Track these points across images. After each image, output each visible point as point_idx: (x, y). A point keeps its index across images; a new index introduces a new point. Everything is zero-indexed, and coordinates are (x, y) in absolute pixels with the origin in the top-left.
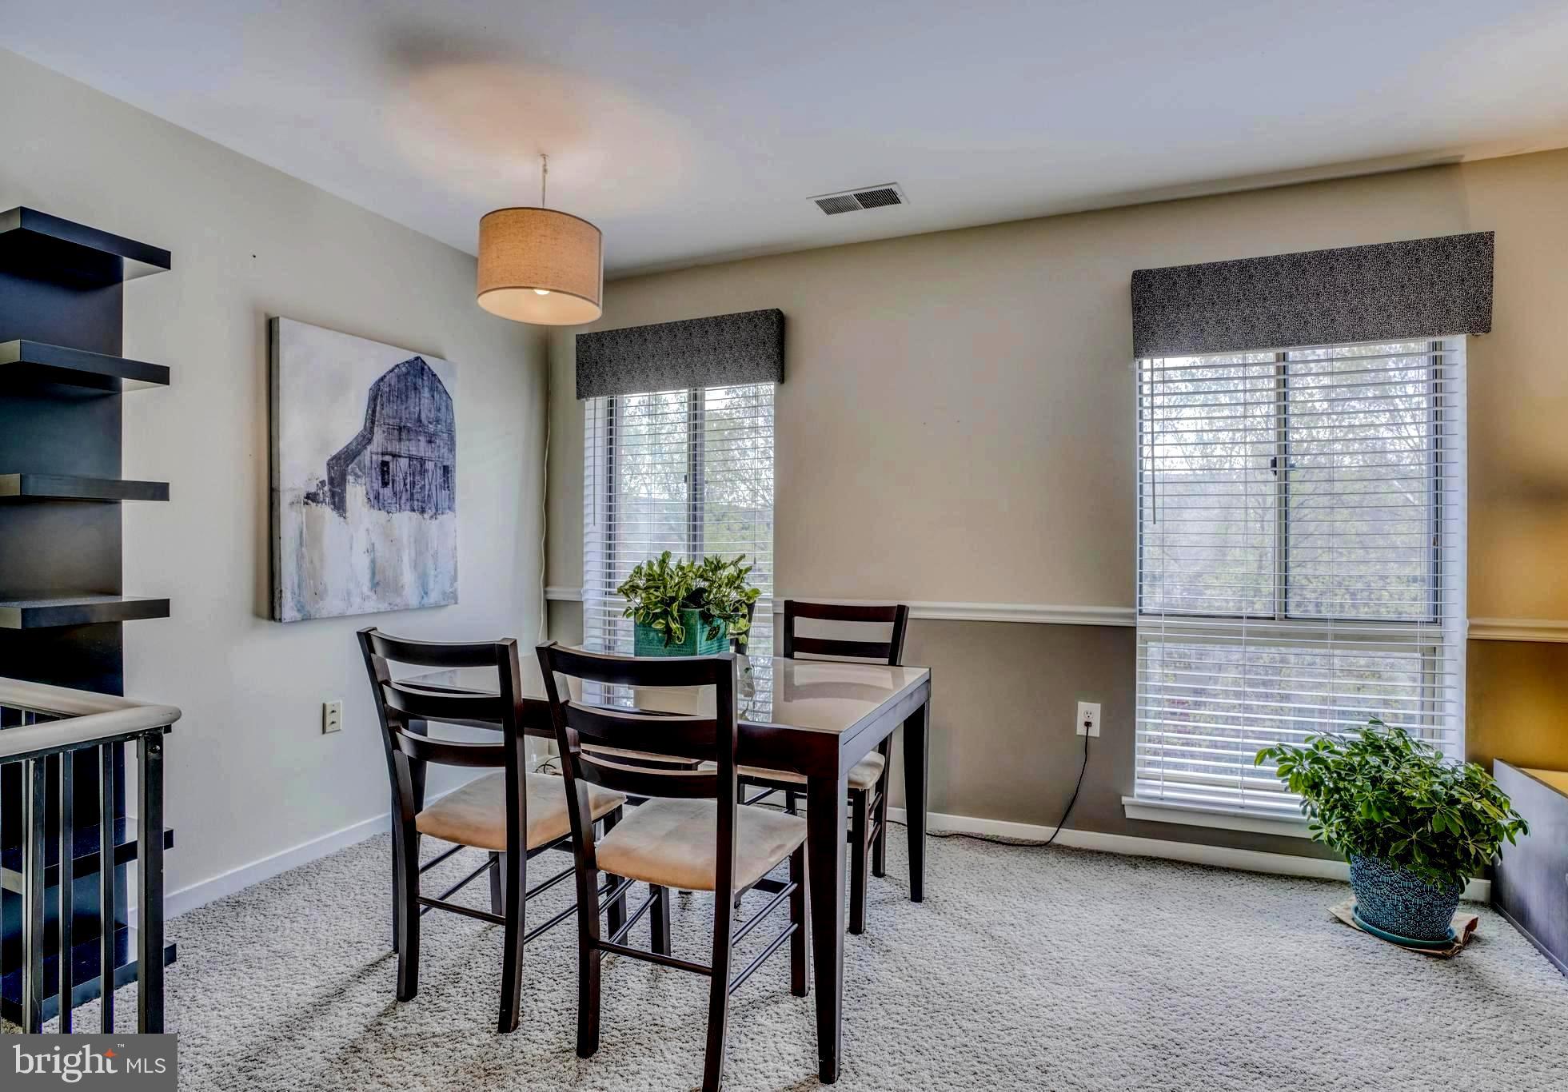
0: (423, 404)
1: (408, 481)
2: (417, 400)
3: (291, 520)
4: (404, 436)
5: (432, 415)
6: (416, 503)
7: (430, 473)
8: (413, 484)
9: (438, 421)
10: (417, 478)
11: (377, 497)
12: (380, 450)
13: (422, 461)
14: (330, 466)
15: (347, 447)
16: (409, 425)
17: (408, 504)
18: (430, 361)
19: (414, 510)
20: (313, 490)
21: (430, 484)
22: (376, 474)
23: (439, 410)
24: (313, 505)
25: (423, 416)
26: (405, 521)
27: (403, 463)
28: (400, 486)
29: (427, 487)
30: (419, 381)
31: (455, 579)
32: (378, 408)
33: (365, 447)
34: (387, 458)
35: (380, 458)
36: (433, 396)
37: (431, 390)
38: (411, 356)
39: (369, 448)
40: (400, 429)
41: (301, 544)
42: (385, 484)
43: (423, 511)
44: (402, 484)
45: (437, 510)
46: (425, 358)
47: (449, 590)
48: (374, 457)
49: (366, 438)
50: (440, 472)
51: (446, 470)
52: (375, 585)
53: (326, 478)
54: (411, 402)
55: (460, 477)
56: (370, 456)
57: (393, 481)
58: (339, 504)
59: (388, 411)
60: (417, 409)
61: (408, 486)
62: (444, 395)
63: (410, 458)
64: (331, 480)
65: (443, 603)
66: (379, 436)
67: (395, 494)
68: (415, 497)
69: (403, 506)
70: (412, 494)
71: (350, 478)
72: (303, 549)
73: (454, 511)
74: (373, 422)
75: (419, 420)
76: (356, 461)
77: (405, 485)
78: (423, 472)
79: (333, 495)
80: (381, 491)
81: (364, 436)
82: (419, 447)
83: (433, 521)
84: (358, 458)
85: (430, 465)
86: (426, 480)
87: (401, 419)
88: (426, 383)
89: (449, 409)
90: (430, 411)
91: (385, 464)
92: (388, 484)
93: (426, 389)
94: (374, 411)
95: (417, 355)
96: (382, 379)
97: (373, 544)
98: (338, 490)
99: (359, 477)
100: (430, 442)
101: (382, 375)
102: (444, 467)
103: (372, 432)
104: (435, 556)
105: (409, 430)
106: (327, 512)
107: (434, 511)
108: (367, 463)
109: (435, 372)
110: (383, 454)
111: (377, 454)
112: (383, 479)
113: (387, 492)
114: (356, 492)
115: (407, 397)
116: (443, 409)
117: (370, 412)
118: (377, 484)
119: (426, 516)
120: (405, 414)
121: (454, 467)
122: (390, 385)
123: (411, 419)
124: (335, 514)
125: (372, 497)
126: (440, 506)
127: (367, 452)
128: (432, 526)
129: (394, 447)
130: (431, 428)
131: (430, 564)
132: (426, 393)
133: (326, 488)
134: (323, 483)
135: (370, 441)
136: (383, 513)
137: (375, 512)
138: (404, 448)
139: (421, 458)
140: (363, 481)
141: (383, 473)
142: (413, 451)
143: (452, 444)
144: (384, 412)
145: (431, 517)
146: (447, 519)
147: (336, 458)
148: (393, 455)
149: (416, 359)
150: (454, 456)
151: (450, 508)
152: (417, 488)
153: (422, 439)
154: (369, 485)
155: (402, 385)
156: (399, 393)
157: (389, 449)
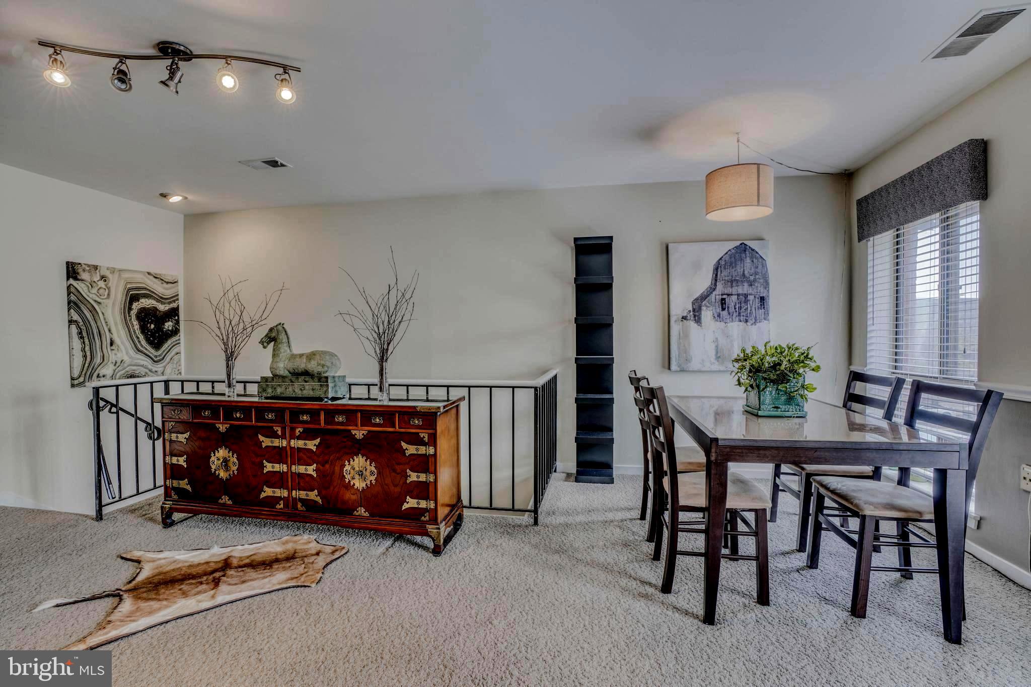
0: (747, 266)
1: (737, 307)
2: (742, 265)
3: (675, 329)
4: (734, 284)
5: (753, 271)
6: (742, 317)
7: (751, 302)
8: (740, 308)
9: (756, 273)
10: (743, 305)
11: (719, 316)
12: (720, 293)
13: (746, 296)
14: (693, 303)
15: (702, 294)
16: (737, 278)
17: (737, 318)
18: (751, 244)
19: (741, 321)
20: (685, 315)
21: (751, 307)
22: (718, 305)
23: (757, 267)
24: (685, 321)
25: (746, 272)
26: (735, 328)
27: (734, 298)
28: (732, 310)
29: (749, 309)
30: (743, 255)
32: (719, 273)
33: (712, 293)
34: (724, 297)
35: (721, 297)
36: (753, 261)
37: (752, 258)
38: (738, 243)
39: (714, 293)
40: (732, 282)
41: (680, 339)
42: (723, 309)
43: (747, 321)
44: (733, 308)
45: (756, 320)
46: (746, 242)
48: (717, 297)
49: (713, 288)
50: (757, 301)
51: (762, 299)
52: (718, 358)
53: (691, 309)
54: (738, 267)
55: (772, 302)
56: (716, 296)
57: (728, 307)
58: (698, 319)
59: (725, 273)
60: (742, 269)
61: (737, 309)
62: (760, 260)
63: (738, 295)
64: (694, 310)
66: (720, 288)
67: (729, 314)
68: (742, 314)
69: (734, 319)
70: (739, 313)
71: (704, 308)
72: (681, 341)
73: (768, 320)
74: (716, 280)
75: (744, 274)
76: (707, 300)
77: (735, 308)
78: (746, 301)
79: (695, 316)
80: (721, 312)
81: (711, 288)
82: (744, 289)
83: (753, 326)
84: (708, 298)
85: (751, 298)
86: (749, 305)
87: (732, 276)
88: (748, 255)
89: (764, 266)
90: (751, 269)
91: (723, 299)
92: (725, 309)
93: (748, 258)
94: (716, 275)
95: (742, 242)
96: (721, 259)
97: (717, 338)
98: (697, 314)
99: (708, 307)
100: (751, 285)
101: (721, 256)
102: (761, 297)
103: (715, 285)
105: (737, 281)
106: (692, 324)
107: (754, 321)
108: (713, 300)
109: (754, 248)
110: (722, 295)
111: (719, 295)
112: (722, 307)
113: (725, 313)
114: (707, 314)
115: (736, 265)
116: (760, 267)
117: (714, 275)
118: (719, 310)
119: (748, 323)
120: (734, 274)
121: (768, 296)
122: (725, 261)
123: (738, 275)
124: (696, 325)
125: (716, 316)
126: (758, 318)
127: (713, 295)
128: (753, 329)
129: (729, 290)
130: (752, 278)
132: (748, 260)
133: (691, 313)
134: (690, 311)
135: (714, 289)
136: (722, 323)
137: (718, 323)
138: (734, 290)
139: (745, 294)
140: (711, 309)
141: (722, 304)
142: (740, 291)
143: (766, 285)
144: (722, 274)
145: (752, 324)
146: (763, 325)
147: (697, 299)
148: (728, 295)
149: (741, 244)
150: (768, 291)
151: (765, 319)
152: (743, 310)
153: (746, 284)
154: (714, 311)
155: (733, 259)
156: (731, 264)
157: (726, 292)
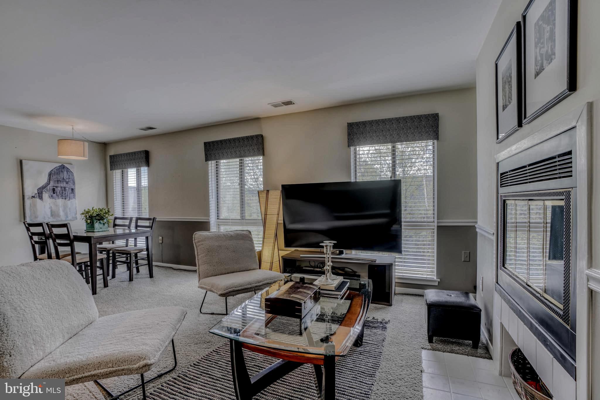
0: (65, 175)
1: (61, 192)
2: (63, 174)
3: (28, 202)
4: (59, 182)
5: (68, 177)
6: (63, 197)
7: (67, 191)
9: (69, 178)
10: (64, 192)
11: (52, 196)
13: (65, 188)
14: (38, 190)
15: (43, 186)
17: (61, 198)
18: (66, 165)
19: (63, 199)
20: (33, 195)
21: (67, 193)
22: (51, 191)
23: (70, 176)
24: (34, 198)
25: (65, 178)
26: (60, 202)
27: (59, 188)
28: (58, 193)
30: (63, 170)
31: (76, 214)
32: (51, 177)
33: (48, 185)
34: (54, 188)
35: (52, 188)
36: (67, 173)
37: (67, 171)
38: (60, 164)
39: (49, 186)
40: (58, 181)
42: (54, 193)
43: (65, 199)
45: (70, 199)
46: (64, 164)
47: (74, 216)
48: (51, 188)
49: (48, 184)
50: (70, 190)
51: (73, 189)
52: (52, 215)
54: (61, 175)
55: (76, 191)
57: (56, 192)
58: (41, 198)
59: (54, 177)
60: (63, 176)
62: (71, 173)
63: (61, 187)
64: (38, 193)
65: (72, 219)
66: (52, 184)
67: (57, 195)
69: (59, 198)
70: (62, 195)
71: (44, 192)
72: (31, 208)
73: (75, 199)
74: (50, 180)
75: (63, 179)
76: (45, 189)
78: (65, 190)
79: (39, 196)
80: (53, 195)
81: (47, 183)
82: (64, 185)
83: (69, 201)
85: (67, 189)
87: (58, 179)
88: (65, 170)
89: (73, 175)
93: (65, 171)
94: (50, 178)
96: (52, 170)
97: (51, 207)
98: (40, 195)
99: (46, 192)
100: (67, 183)
101: (52, 169)
103: (50, 182)
104: (70, 209)
105: (60, 181)
106: (38, 200)
108: (49, 189)
109: (68, 167)
110: (53, 187)
112: (53, 192)
113: (55, 195)
114: (46, 195)
115: (59, 174)
116: (71, 176)
118: (52, 193)
119: (67, 200)
121: (75, 188)
122: (54, 172)
123: (61, 178)
124: (40, 200)
125: (50, 196)
126: (70, 197)
127: (48, 187)
128: (69, 203)
129: (57, 185)
130: (67, 180)
131: (68, 210)
132: (65, 173)
133: (37, 195)
134: (36, 194)
135: (49, 184)
136: (54, 200)
137: (52, 200)
138: (59, 185)
141: (53, 191)
142: (62, 185)
143: (74, 183)
144: (53, 178)
145: (68, 200)
146: (73, 200)
147: (40, 188)
148: (56, 187)
149: (62, 165)
150: (75, 186)
151: (74, 198)
152: (64, 194)
153: (65, 183)
154: (49, 194)
155: (58, 171)
156: (57, 173)
157: (55, 185)
